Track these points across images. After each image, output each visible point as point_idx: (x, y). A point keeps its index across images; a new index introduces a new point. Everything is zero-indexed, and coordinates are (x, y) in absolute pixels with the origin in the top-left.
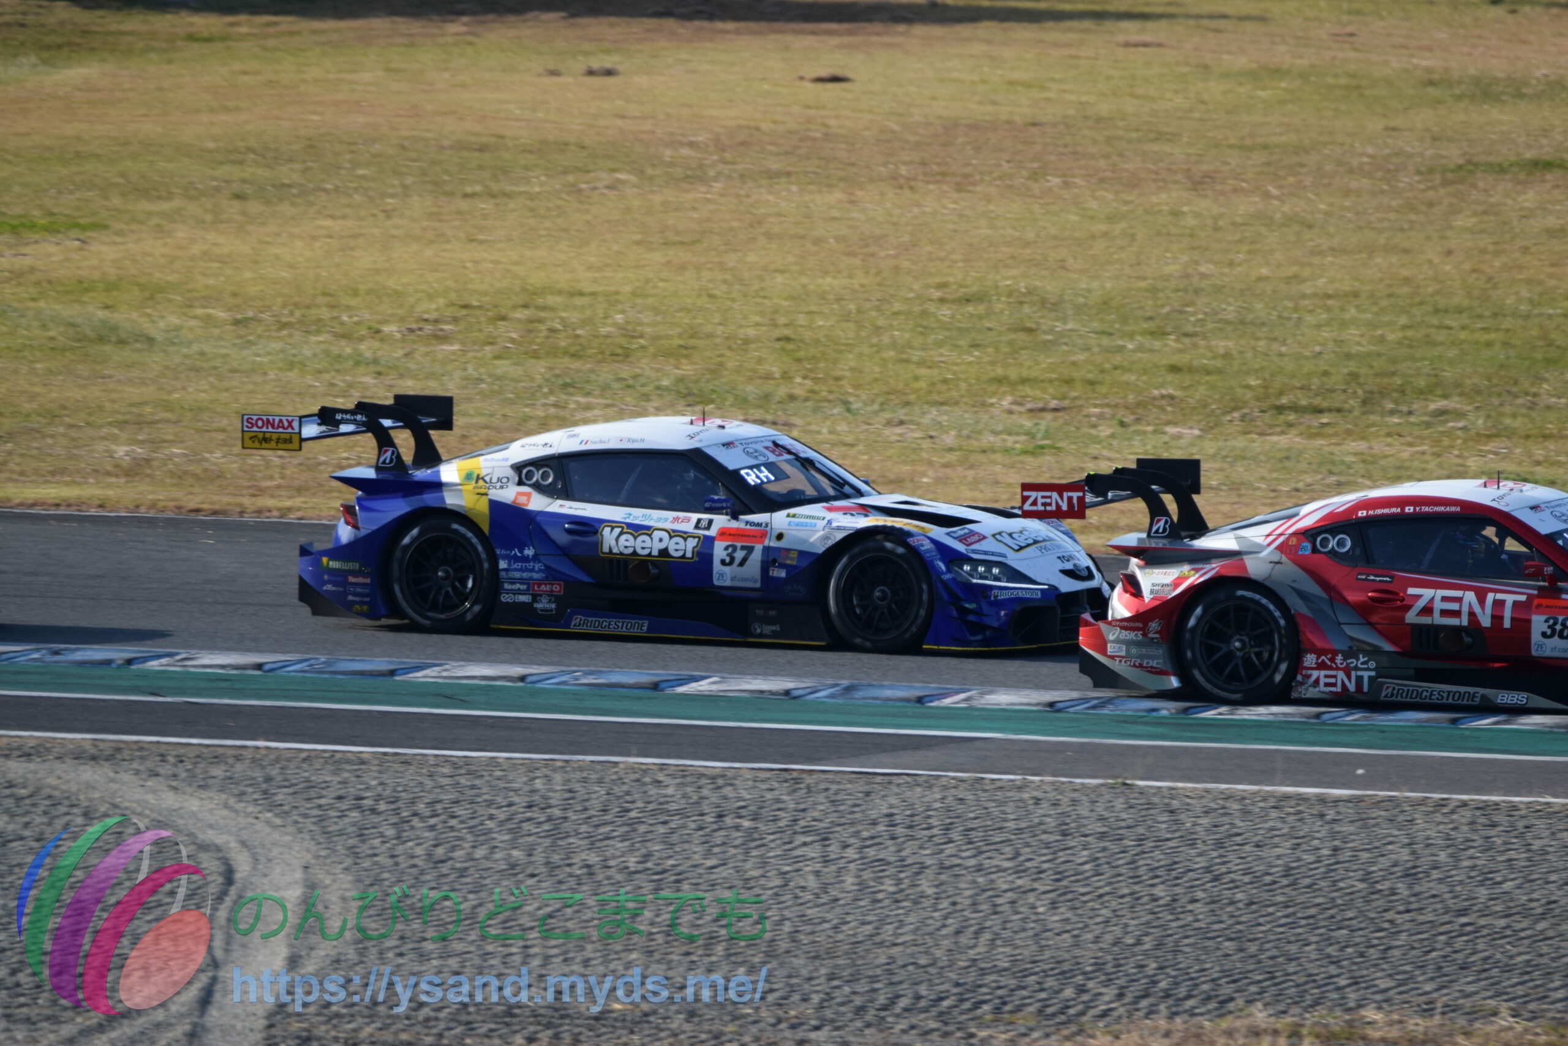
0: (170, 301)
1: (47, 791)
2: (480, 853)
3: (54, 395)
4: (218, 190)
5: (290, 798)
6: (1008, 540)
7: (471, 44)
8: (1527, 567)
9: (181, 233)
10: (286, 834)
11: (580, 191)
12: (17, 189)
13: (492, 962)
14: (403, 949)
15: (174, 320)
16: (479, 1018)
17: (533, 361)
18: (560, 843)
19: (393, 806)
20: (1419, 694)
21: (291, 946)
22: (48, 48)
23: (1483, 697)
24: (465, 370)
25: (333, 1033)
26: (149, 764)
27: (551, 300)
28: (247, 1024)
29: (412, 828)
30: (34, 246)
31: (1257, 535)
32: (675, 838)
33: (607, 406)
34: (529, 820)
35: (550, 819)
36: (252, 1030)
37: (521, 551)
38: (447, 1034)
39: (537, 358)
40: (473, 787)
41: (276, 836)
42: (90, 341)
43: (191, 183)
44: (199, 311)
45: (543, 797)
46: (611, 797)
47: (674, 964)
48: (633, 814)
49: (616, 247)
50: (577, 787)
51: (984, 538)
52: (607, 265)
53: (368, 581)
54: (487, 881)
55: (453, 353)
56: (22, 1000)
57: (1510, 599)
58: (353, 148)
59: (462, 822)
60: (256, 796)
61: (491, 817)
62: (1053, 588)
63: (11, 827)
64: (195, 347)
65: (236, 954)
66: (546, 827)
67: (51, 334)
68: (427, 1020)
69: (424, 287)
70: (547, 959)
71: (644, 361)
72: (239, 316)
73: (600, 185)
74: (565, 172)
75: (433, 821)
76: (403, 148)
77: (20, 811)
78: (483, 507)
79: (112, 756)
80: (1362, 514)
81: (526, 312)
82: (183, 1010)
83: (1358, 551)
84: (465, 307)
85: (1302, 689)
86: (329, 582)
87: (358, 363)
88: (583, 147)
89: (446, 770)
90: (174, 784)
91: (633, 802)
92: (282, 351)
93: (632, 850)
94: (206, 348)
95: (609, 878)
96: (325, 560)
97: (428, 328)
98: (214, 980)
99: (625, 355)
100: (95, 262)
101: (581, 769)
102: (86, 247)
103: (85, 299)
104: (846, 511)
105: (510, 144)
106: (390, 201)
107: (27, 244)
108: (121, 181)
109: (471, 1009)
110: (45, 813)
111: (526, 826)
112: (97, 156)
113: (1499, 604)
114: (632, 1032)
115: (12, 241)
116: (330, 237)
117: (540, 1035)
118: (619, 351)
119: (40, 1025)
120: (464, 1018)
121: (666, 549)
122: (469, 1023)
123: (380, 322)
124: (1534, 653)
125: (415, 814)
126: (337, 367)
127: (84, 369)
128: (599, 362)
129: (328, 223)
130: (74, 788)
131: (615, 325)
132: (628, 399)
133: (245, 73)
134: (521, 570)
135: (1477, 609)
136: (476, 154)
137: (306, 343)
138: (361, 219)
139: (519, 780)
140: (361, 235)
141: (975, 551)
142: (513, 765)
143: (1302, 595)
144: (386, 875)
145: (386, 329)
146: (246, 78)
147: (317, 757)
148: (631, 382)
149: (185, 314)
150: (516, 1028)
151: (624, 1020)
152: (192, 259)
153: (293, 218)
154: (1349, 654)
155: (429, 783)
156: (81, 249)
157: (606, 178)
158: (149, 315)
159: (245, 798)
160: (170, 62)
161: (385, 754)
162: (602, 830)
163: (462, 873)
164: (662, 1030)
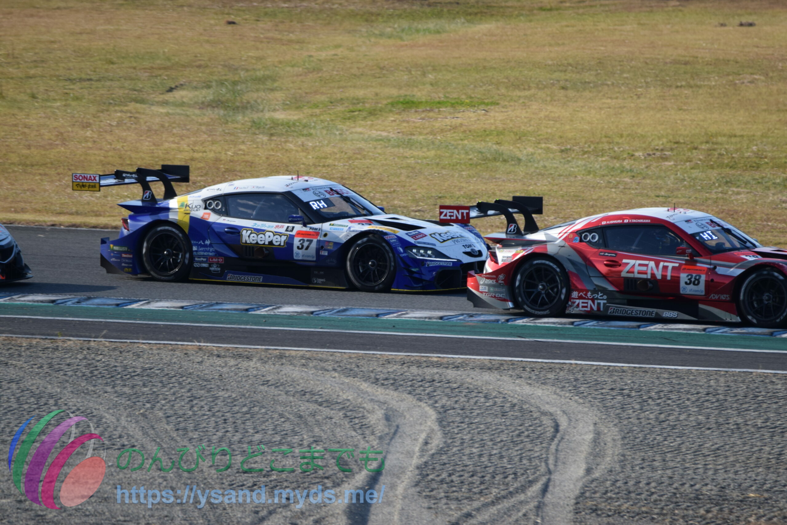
0: (529, 140)
1: (466, 385)
2: (682, 417)
3: (472, 187)
4: (553, 84)
5: (587, 389)
6: (438, 237)
7: (681, 11)
8: (678, 250)
9: (535, 106)
10: (586, 407)
11: (735, 84)
12: (454, 85)
13: (688, 472)
14: (644, 465)
15: (531, 150)
16: (682, 500)
17: (711, 170)
18: (723, 412)
19: (639, 394)
20: (626, 312)
21: (587, 463)
22: (470, 14)
23: (657, 313)
24: (677, 174)
25: (608, 507)
26: (517, 372)
27: (720, 139)
28: (566, 502)
29: (648, 404)
30: (462, 113)
31: (555, 233)
32: (781, 410)
33: (748, 193)
34: (707, 401)
35: (718, 401)
36: (568, 505)
37: (204, 242)
38: (665, 508)
39: (713, 168)
40: (679, 384)
41: (580, 408)
42: (489, 160)
43: (540, 81)
44: (543, 145)
45: (714, 389)
46: (749, 390)
47: (780, 474)
48: (760, 398)
49: (753, 113)
50: (732, 384)
51: (426, 236)
52: (749, 122)
53: (131, 256)
54: (686, 431)
55: (671, 166)
56: (454, 489)
57: (670, 265)
58: (622, 63)
59: (674, 402)
60: (570, 388)
61: (688, 399)
62: (459, 261)
63: (449, 403)
64: (541, 164)
65: (560, 466)
66: (716, 404)
67: (470, 157)
68: (656, 501)
69: (656, 133)
70: (716, 470)
71: (767, 170)
72: (563, 148)
73: (746, 81)
74: (728, 75)
75: (659, 401)
76: (646, 63)
77: (453, 395)
78: (187, 219)
79: (499, 368)
80: (604, 223)
81: (708, 145)
82: (533, 495)
83: (601, 241)
84: (677, 143)
85: (571, 309)
86: (114, 257)
87: (622, 172)
88: (737, 62)
89: (666, 376)
90: (529, 382)
91: (760, 392)
92: (585, 165)
93: (759, 416)
94: (547, 164)
95: (747, 430)
96: (112, 246)
97: (658, 154)
98: (549, 480)
99: (758, 167)
100: (492, 121)
101: (734, 375)
102: (488, 114)
103: (488, 139)
104: (360, 222)
105: (700, 61)
106: (639, 90)
107: (459, 112)
108: (506, 81)
109: (678, 496)
110: (465, 396)
111: (706, 404)
112: (494, 68)
113: (665, 268)
114: (759, 508)
115: (452, 110)
116: (610, 108)
117: (712, 509)
118: (754, 165)
119: (463, 502)
120: (674, 500)
121: (272, 241)
122: (676, 503)
123: (633, 151)
124: (681, 292)
125: (650, 398)
126: (612, 173)
127: (486, 175)
128: (744, 171)
129: (609, 101)
130: (480, 383)
131: (753, 152)
132: (758, 189)
133: (567, 26)
134: (203, 251)
135: (655, 271)
136: (683, 66)
137: (597, 161)
138: (624, 99)
139: (703, 381)
140: (624, 107)
141: (419, 243)
142: (699, 373)
143: (573, 263)
144: (635, 428)
145: (637, 154)
146: (568, 29)
147: (601, 369)
148: (760, 181)
149: (537, 147)
150: (700, 505)
151: (755, 502)
152: (540, 119)
153: (590, 99)
154: (595, 291)
155: (657, 382)
156: (486, 115)
157: (749, 78)
158: (519, 148)
159: (565, 389)
160: (531, 21)
161: (635, 367)
162: (744, 406)
163: (674, 427)
164: (774, 507)
